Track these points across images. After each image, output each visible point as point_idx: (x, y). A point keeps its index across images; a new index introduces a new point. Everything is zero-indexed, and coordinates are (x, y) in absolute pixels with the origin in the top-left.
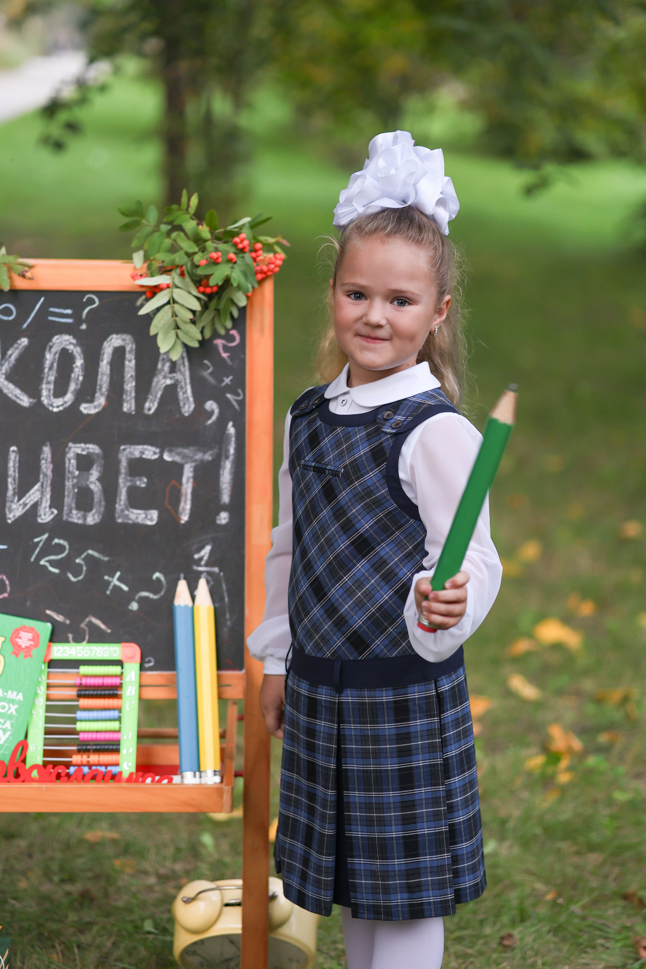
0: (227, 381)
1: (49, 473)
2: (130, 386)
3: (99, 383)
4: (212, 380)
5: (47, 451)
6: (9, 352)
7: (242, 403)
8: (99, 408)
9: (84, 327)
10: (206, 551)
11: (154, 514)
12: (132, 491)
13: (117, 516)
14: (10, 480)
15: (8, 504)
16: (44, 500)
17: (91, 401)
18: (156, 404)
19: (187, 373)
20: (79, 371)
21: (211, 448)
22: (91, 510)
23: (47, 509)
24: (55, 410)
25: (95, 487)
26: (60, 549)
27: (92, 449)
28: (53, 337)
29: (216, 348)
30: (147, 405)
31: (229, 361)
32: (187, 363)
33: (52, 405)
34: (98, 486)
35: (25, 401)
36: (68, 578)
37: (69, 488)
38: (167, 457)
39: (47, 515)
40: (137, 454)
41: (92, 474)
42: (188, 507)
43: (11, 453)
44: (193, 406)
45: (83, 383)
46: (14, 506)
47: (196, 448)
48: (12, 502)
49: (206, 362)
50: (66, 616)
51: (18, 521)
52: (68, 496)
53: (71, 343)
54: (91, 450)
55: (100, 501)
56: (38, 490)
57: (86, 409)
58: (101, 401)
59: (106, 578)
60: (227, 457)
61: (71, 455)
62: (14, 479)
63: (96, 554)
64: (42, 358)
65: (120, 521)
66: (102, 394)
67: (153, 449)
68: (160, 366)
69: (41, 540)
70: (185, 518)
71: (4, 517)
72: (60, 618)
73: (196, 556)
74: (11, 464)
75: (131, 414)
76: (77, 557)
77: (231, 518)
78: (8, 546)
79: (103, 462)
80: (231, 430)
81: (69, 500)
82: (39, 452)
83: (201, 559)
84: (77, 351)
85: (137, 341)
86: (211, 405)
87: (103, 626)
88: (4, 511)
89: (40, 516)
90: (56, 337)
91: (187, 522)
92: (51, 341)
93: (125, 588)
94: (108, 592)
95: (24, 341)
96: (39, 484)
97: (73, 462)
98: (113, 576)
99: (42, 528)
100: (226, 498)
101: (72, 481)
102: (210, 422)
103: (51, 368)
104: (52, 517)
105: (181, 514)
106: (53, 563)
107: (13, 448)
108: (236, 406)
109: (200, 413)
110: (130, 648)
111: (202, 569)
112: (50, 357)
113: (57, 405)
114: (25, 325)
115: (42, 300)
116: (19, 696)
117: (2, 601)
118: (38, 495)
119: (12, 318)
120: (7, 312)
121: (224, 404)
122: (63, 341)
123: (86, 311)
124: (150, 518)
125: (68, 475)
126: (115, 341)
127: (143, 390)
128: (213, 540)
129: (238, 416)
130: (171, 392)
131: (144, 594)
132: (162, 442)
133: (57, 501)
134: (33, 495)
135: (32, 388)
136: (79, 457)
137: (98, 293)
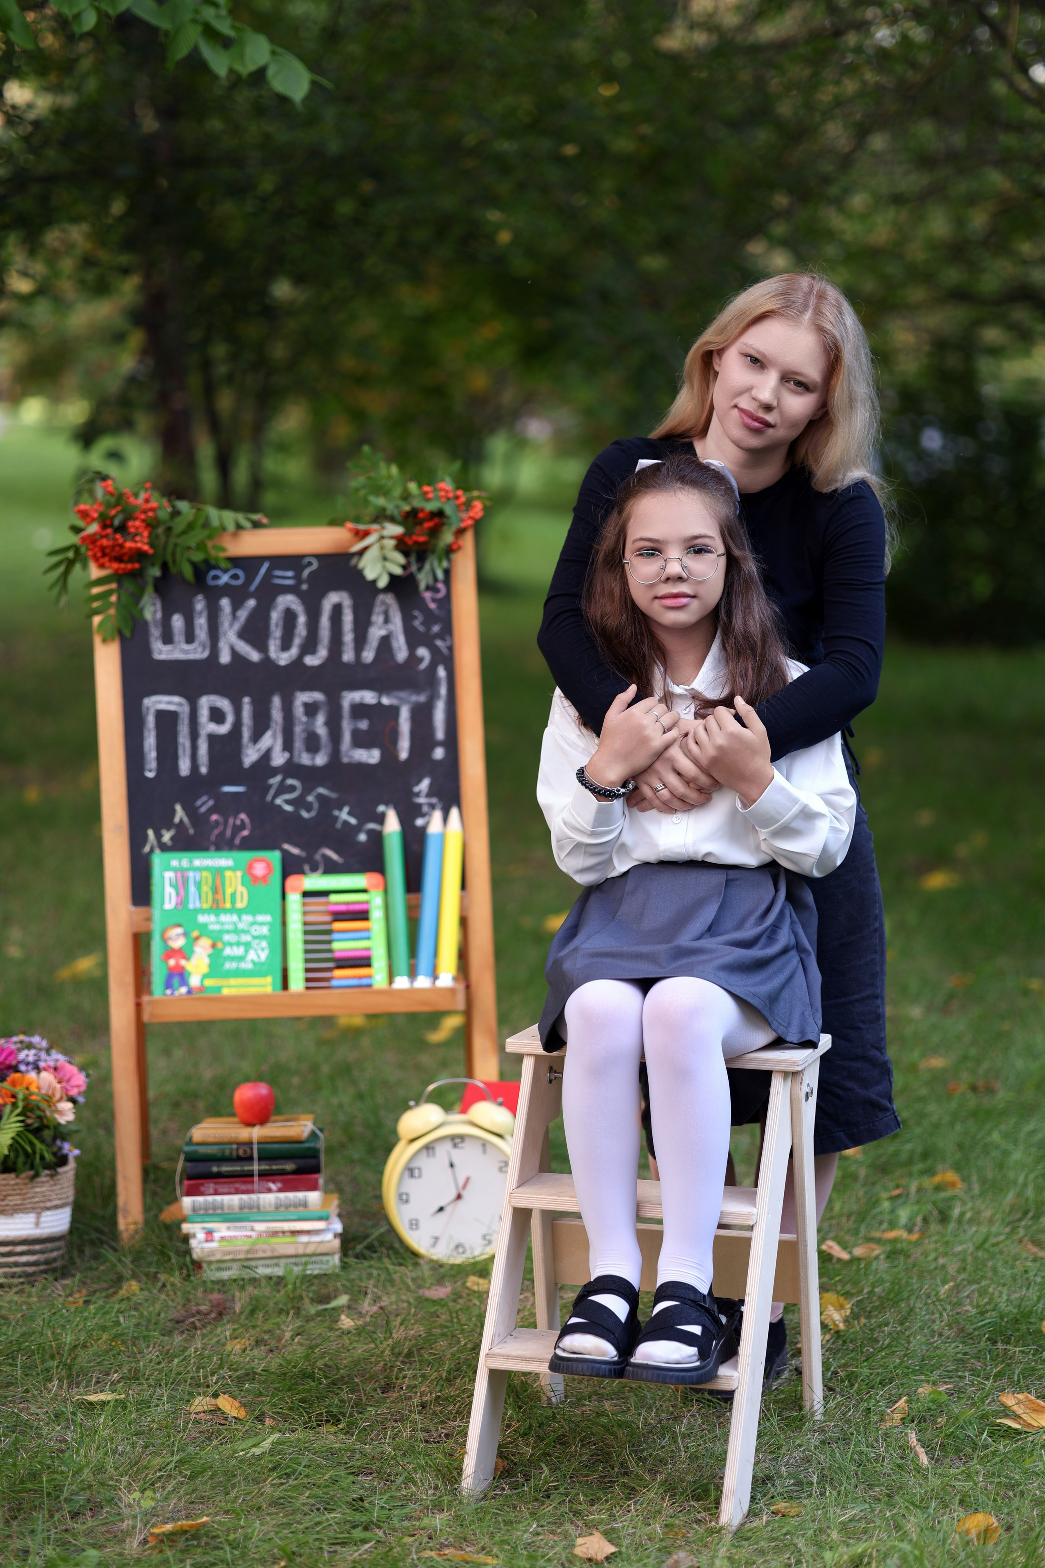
0: (436, 629)
1: (280, 720)
2: (348, 637)
3: (320, 636)
4: (421, 629)
5: (276, 701)
6: (239, 613)
7: (451, 649)
8: (321, 659)
9: (304, 587)
10: (424, 785)
11: (377, 753)
12: (355, 733)
13: (342, 756)
14: (245, 729)
15: (244, 750)
16: (277, 745)
17: (315, 653)
18: (373, 654)
19: (400, 624)
20: (302, 627)
21: (424, 691)
22: (319, 752)
23: (280, 754)
24: (282, 663)
25: (322, 731)
26: (292, 789)
27: (318, 696)
28: (277, 597)
29: (423, 600)
30: (365, 654)
31: (437, 612)
32: (398, 615)
33: (278, 658)
35: (255, 656)
36: (301, 816)
37: (298, 733)
38: (385, 701)
40: (357, 700)
41: (318, 720)
42: (407, 746)
43: (244, 704)
44: (406, 653)
45: (305, 637)
46: (250, 752)
47: (410, 691)
48: (248, 748)
49: (416, 613)
50: (301, 849)
51: (254, 765)
52: (298, 740)
53: (293, 602)
54: (316, 698)
55: (327, 744)
56: (270, 736)
57: (311, 661)
58: (323, 653)
60: (439, 698)
61: (298, 703)
62: (249, 726)
63: (325, 792)
64: (267, 618)
65: (345, 760)
66: (324, 647)
67: (372, 694)
68: (374, 619)
69: (276, 782)
70: (404, 755)
71: (240, 762)
72: (295, 851)
73: (416, 789)
74: (245, 714)
75: (350, 663)
76: (308, 796)
77: (447, 751)
78: (247, 788)
79: (326, 708)
80: (442, 672)
81: (298, 744)
82: (270, 701)
83: (419, 792)
84: (299, 609)
85: (353, 598)
86: (423, 652)
87: (335, 857)
88: (241, 756)
89: (274, 759)
90: (280, 597)
91: (406, 760)
92: (276, 601)
93: (353, 821)
94: (339, 825)
95: (252, 603)
96: (271, 730)
97: (301, 710)
98: (342, 811)
99: (275, 771)
100: (440, 734)
101: (301, 726)
102: (424, 665)
103: (277, 625)
104: (285, 760)
105: (400, 752)
106: (288, 802)
107: (246, 700)
108: (445, 651)
109: (413, 659)
110: (376, 877)
111: (422, 800)
112: (275, 616)
113: (284, 659)
114: (253, 588)
115: (266, 566)
116: (268, 918)
117: (244, 839)
118: (271, 740)
119: (239, 582)
120: (235, 577)
121: (434, 650)
122: (287, 601)
123: (306, 573)
124: (372, 756)
125: (296, 722)
126: (333, 598)
127: (360, 641)
128: (431, 774)
129: (448, 659)
130: (385, 642)
131: (371, 826)
132: (380, 687)
133: (288, 746)
134: (267, 740)
135: (261, 644)
136: (306, 705)
137: (316, 556)
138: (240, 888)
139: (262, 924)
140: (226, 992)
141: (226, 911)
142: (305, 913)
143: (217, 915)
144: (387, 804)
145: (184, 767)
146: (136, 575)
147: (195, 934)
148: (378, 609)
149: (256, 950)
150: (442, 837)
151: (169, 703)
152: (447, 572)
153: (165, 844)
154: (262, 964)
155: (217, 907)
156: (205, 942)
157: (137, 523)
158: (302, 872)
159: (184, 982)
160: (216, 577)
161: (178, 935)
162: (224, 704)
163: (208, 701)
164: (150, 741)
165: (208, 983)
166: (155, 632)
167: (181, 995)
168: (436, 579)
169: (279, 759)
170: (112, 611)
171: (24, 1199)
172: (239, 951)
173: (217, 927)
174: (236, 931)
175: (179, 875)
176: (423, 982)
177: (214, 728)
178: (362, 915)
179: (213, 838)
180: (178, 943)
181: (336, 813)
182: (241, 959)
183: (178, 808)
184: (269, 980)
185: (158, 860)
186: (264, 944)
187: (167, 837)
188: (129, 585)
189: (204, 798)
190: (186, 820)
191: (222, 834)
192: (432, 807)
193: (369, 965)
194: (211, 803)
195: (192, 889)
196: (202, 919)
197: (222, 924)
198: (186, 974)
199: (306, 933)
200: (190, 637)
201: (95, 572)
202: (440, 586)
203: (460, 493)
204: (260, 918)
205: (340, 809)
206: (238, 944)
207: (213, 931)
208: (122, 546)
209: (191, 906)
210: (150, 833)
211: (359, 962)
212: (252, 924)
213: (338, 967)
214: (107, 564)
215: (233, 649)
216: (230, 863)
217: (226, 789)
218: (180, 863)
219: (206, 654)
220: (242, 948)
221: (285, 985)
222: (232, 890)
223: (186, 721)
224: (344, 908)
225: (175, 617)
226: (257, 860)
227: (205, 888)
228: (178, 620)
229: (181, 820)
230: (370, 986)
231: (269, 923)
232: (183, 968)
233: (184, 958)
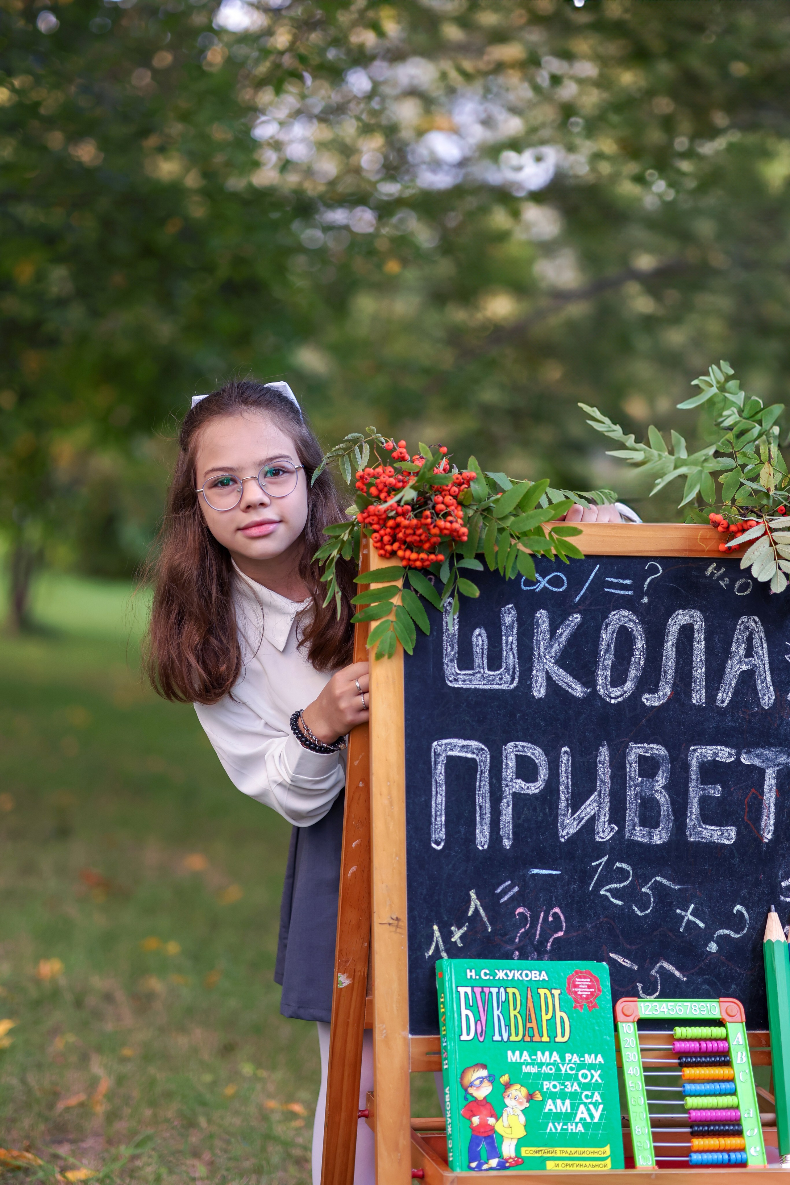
1: (608, 780)
2: (699, 672)
3: (663, 669)
5: (604, 752)
6: (559, 631)
8: (664, 699)
9: (645, 600)
11: (732, 831)
12: (704, 801)
13: (688, 833)
14: (562, 788)
15: (560, 819)
16: (603, 812)
17: (655, 691)
18: (730, 695)
19: (766, 658)
20: (640, 654)
22: (657, 826)
23: (606, 826)
24: (613, 701)
25: (662, 798)
26: (622, 875)
27: (657, 749)
28: (610, 612)
30: (720, 695)
32: (765, 645)
33: (608, 695)
34: (665, 796)
35: (578, 690)
36: (634, 912)
37: (631, 799)
38: (745, 760)
39: (607, 831)
40: (709, 757)
41: (658, 781)
42: (772, 822)
43: (562, 755)
44: (774, 697)
45: (644, 669)
46: (568, 822)
47: (779, 749)
48: (564, 815)
49: (788, 643)
50: (634, 961)
51: (571, 840)
52: (630, 808)
53: (630, 620)
54: (655, 751)
55: (668, 815)
56: (595, 801)
57: (650, 700)
58: (666, 690)
59: (678, 911)
61: (632, 757)
62: (567, 788)
63: (665, 882)
64: (597, 639)
65: (692, 839)
66: (667, 682)
67: (729, 750)
68: (733, 648)
69: (601, 863)
70: (768, 836)
71: (556, 835)
72: (626, 963)
74: (563, 769)
75: (701, 705)
76: (643, 887)
78: (563, 872)
79: (668, 766)
81: (631, 814)
82: (595, 753)
83: (788, 888)
84: (637, 630)
85: (706, 619)
87: (677, 974)
88: (557, 827)
89: (598, 833)
90: (613, 613)
91: (770, 841)
92: (608, 617)
93: (702, 925)
94: (681, 930)
95: (576, 618)
96: (596, 793)
97: (635, 766)
98: (687, 911)
99: (599, 849)
101: (635, 789)
103: (607, 651)
104: (612, 834)
105: (763, 830)
106: (615, 893)
107: (565, 749)
109: (783, 705)
110: (734, 1006)
112: (606, 637)
113: (615, 695)
114: (578, 598)
115: (598, 567)
116: (599, 1060)
117: (557, 942)
118: (595, 806)
119: (562, 589)
120: (556, 582)
122: (621, 618)
123: (647, 582)
124: (727, 835)
125: (629, 783)
126: (682, 617)
127: (715, 677)
130: (747, 680)
131: (725, 932)
132: (739, 742)
133: (617, 815)
134: (589, 808)
135: (586, 674)
136: (641, 759)
137: (663, 560)
138: (560, 1014)
139: (592, 1067)
140: (550, 1165)
141: (543, 1047)
142: (644, 1052)
143: (532, 1052)
145: (482, 838)
147: (505, 1079)
148: (739, 636)
149: (585, 1104)
151: (464, 748)
153: (455, 946)
154: (595, 1127)
155: (531, 1041)
156: (518, 1092)
158: (636, 993)
159: (494, 1151)
160: (533, 581)
161: (482, 1079)
162: (536, 754)
163: (516, 748)
164: (439, 800)
165: (525, 1152)
166: (450, 651)
167: (491, 1169)
169: (604, 833)
170: (392, 617)
172: (565, 1106)
173: (534, 1070)
175: (478, 990)
178: (721, 1057)
179: (516, 941)
180: (482, 1092)
182: (569, 1117)
183: (473, 895)
184: (607, 1149)
185: (447, 967)
186: (597, 1097)
187: (457, 935)
188: (420, 583)
189: (508, 883)
190: (482, 912)
191: (529, 935)
193: (738, 1134)
194: (516, 889)
195: (496, 1011)
196: (513, 1057)
197: (540, 1065)
198: (496, 1138)
199: (648, 1081)
200: (495, 661)
204: (589, 1059)
205: (685, 908)
206: (563, 1096)
207: (529, 1074)
209: (497, 1038)
210: (435, 927)
211: (724, 1128)
212: (581, 1066)
213: (695, 1134)
214: (400, 553)
215: (549, 678)
216: (544, 976)
217: (536, 871)
218: (478, 974)
219: (515, 683)
220: (568, 1102)
221: (630, 1162)
222: (549, 1016)
223: (487, 775)
224: (695, 1045)
225: (477, 631)
226: (578, 974)
227: (513, 1013)
228: (479, 635)
229: (476, 910)
230: (743, 1164)
231: (600, 1066)
232: (492, 1129)
233: (493, 1115)
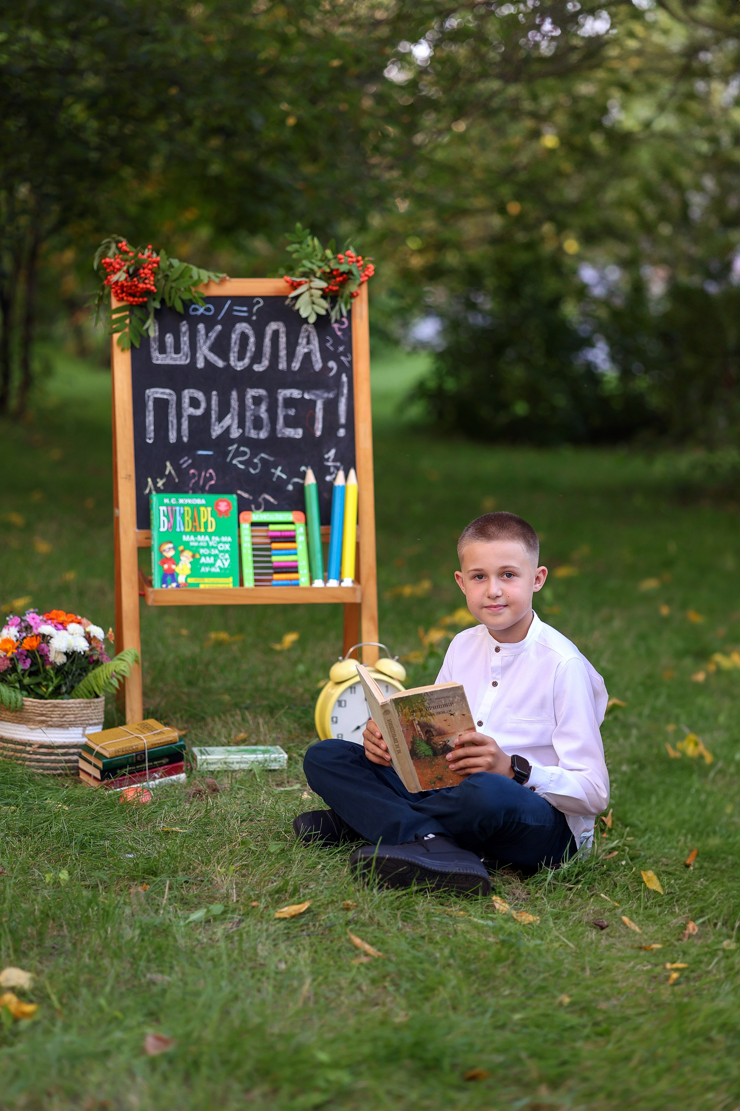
0: (341, 349)
1: (236, 407)
2: (283, 353)
3: (264, 352)
4: (332, 348)
5: (234, 394)
6: (210, 334)
7: (351, 362)
8: (265, 367)
9: (254, 318)
10: (332, 453)
11: (300, 431)
12: (286, 417)
13: (278, 432)
14: (213, 412)
15: (212, 427)
16: (234, 424)
17: (260, 363)
18: (299, 364)
19: (317, 345)
20: (252, 345)
21: (333, 390)
22: (262, 429)
23: (236, 430)
24: (239, 369)
25: (264, 415)
26: (244, 453)
28: (236, 324)
29: (333, 329)
30: (293, 365)
31: (342, 337)
32: (316, 339)
33: (236, 366)
34: (266, 415)
35: (221, 364)
36: (249, 472)
37: (248, 416)
38: (307, 396)
40: (288, 395)
41: (262, 408)
42: (320, 427)
43: (213, 395)
44: (321, 365)
45: (255, 352)
46: (216, 428)
47: (323, 390)
48: (215, 425)
49: (328, 338)
50: (250, 494)
51: (219, 437)
52: (248, 421)
53: (247, 328)
54: (261, 393)
55: (267, 424)
56: (230, 418)
57: (258, 368)
58: (266, 363)
60: (342, 395)
61: (249, 396)
62: (215, 411)
63: (266, 456)
64: (230, 338)
65: (279, 436)
66: (266, 359)
67: (298, 391)
68: (300, 341)
69: (233, 448)
70: (318, 433)
71: (210, 435)
72: (246, 495)
73: (326, 456)
74: (213, 402)
75: (284, 370)
76: (255, 459)
77: (347, 432)
78: (215, 452)
79: (267, 400)
80: (344, 378)
81: (248, 424)
82: (230, 394)
83: (329, 458)
84: (251, 333)
85: (287, 326)
86: (332, 364)
87: (272, 500)
88: (211, 431)
89: (232, 433)
90: (238, 325)
91: (320, 436)
92: (235, 327)
93: (284, 476)
94: (274, 479)
95: (219, 327)
96: (230, 414)
97: (251, 400)
98: (277, 471)
99: (232, 442)
100: (343, 420)
101: (250, 412)
102: (332, 374)
103: (235, 343)
104: (239, 434)
105: (316, 430)
106: (241, 462)
107: (214, 393)
108: (347, 364)
109: (325, 369)
110: (300, 515)
111: (330, 464)
112: (234, 337)
113: (239, 366)
114: (219, 318)
115: (229, 302)
116: (229, 539)
117: (211, 486)
118: (230, 420)
119: (211, 313)
120: (208, 310)
121: (340, 364)
122: (242, 327)
123: (255, 309)
124: (298, 433)
125: (247, 409)
126: (273, 326)
127: (291, 355)
128: (336, 446)
129: (348, 369)
130: (307, 356)
131: (296, 480)
132: (304, 387)
133: (241, 425)
134: (227, 421)
135: (224, 356)
136: (254, 397)
137: (262, 297)
138: (210, 519)
139: (225, 543)
140: (202, 586)
141: (201, 534)
142: (253, 537)
143: (195, 536)
144: (307, 466)
145: (173, 437)
146: (143, 306)
147: (181, 548)
148: (303, 334)
149: (222, 560)
150: (344, 489)
151: (162, 393)
152: (349, 312)
153: (159, 488)
154: (226, 569)
155: (195, 531)
156: (188, 554)
157: (146, 271)
158: (250, 510)
159: (174, 579)
160: (196, 310)
161: (170, 548)
162: (200, 395)
163: (189, 392)
164: (150, 418)
165: (190, 580)
166: (154, 345)
167: (173, 588)
168: (342, 316)
169: (235, 433)
170: (127, 330)
171: (76, 718)
172: (211, 560)
173: (196, 544)
174: (208, 547)
175: (169, 508)
176: (333, 583)
177: (191, 411)
178: (291, 538)
179: (191, 485)
180: (170, 554)
181: (273, 471)
182: (212, 565)
183: (168, 464)
184: (231, 579)
185: (155, 498)
186: (227, 556)
187: (160, 483)
188: (138, 312)
189: (186, 458)
190: (173, 472)
191: (197, 483)
192: (337, 469)
193: (297, 572)
194: (190, 461)
195: (178, 518)
196: (185, 538)
197: (199, 542)
198: (175, 574)
199: (254, 549)
200: (177, 350)
201: (115, 304)
202: (344, 320)
203: (360, 258)
204: (224, 539)
205: (276, 469)
206: (210, 555)
207: (193, 547)
208: (136, 286)
209: (178, 530)
210: (149, 480)
211: (290, 570)
212: (219, 543)
213: (276, 573)
214: (125, 298)
215: (205, 358)
216: (203, 502)
217: (200, 452)
218: (170, 500)
219: (188, 361)
220: (212, 559)
221: (241, 583)
222: (205, 520)
223: (174, 406)
224: (279, 534)
225: (168, 335)
226: (221, 501)
227: (187, 518)
228: (169, 337)
229: (170, 472)
230: (298, 585)
231: (230, 542)
232: (174, 570)
233: (174, 564)
